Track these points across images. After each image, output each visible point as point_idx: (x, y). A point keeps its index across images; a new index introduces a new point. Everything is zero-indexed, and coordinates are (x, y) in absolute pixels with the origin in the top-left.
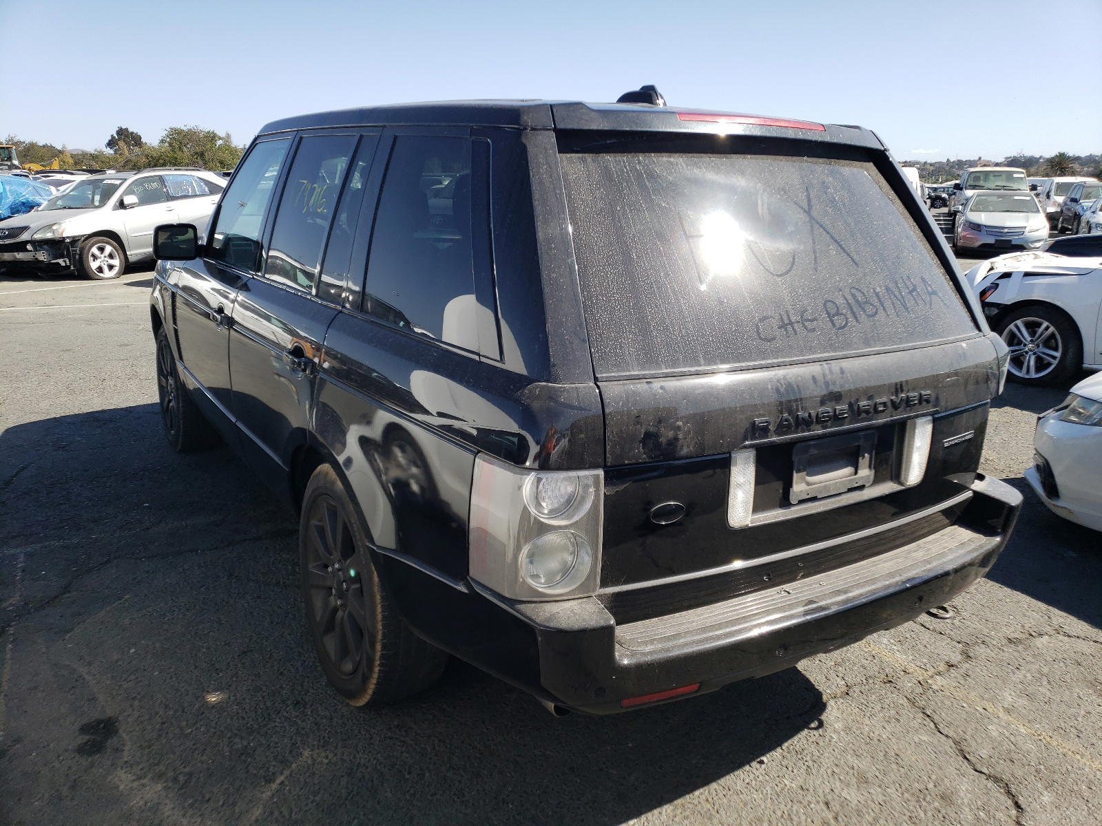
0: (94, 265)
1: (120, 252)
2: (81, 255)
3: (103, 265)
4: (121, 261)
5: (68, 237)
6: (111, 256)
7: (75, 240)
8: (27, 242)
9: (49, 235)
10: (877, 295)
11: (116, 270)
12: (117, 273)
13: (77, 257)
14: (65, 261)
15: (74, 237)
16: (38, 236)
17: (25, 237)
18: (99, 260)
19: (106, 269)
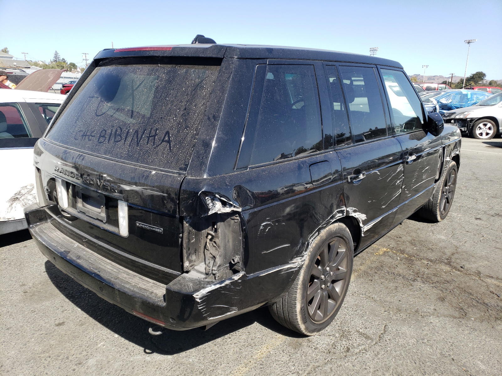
0: (478, 132)
1: (495, 127)
2: (473, 127)
3: (483, 132)
4: (494, 132)
5: (469, 118)
6: (490, 128)
7: (472, 120)
8: (452, 119)
9: (462, 117)
10: (128, 132)
11: (490, 135)
12: (490, 137)
13: (471, 127)
14: (465, 129)
15: (472, 118)
16: (457, 117)
17: (453, 117)
18: (482, 130)
19: (484, 134)
